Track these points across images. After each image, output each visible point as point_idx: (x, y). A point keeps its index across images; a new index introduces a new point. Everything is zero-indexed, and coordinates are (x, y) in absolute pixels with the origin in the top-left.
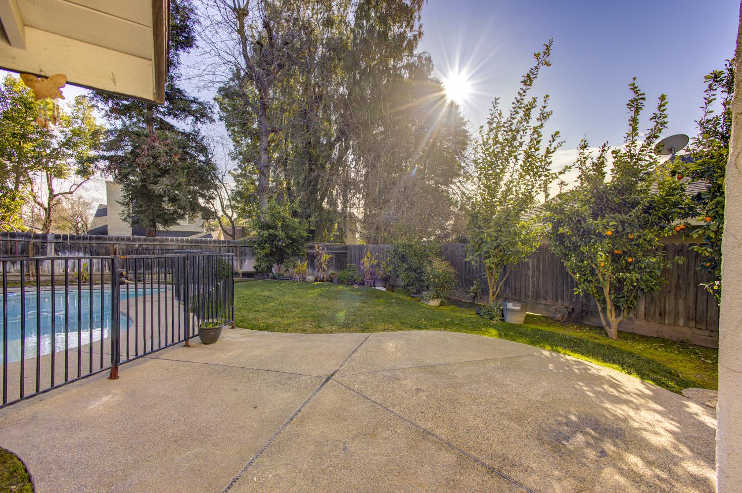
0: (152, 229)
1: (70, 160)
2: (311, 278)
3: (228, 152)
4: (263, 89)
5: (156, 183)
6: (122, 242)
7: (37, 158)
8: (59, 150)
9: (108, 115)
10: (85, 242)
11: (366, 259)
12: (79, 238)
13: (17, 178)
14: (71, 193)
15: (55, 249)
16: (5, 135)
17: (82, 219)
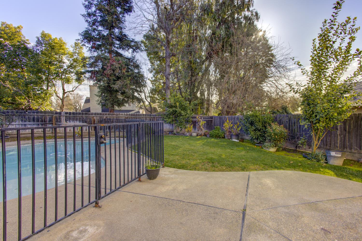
0: (112, 108)
1: (72, 75)
2: (194, 134)
3: (148, 69)
4: (168, 33)
5: (114, 84)
6: (97, 116)
7: (57, 74)
8: (67, 69)
9: (90, 50)
10: (80, 115)
11: (226, 124)
12: (77, 114)
13: (48, 84)
14: (73, 91)
15: (66, 119)
16: (41, 62)
17: (78, 104)
